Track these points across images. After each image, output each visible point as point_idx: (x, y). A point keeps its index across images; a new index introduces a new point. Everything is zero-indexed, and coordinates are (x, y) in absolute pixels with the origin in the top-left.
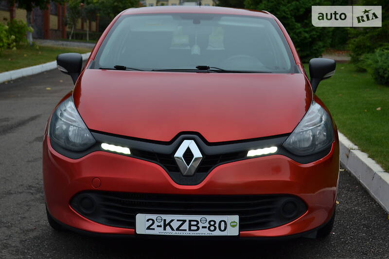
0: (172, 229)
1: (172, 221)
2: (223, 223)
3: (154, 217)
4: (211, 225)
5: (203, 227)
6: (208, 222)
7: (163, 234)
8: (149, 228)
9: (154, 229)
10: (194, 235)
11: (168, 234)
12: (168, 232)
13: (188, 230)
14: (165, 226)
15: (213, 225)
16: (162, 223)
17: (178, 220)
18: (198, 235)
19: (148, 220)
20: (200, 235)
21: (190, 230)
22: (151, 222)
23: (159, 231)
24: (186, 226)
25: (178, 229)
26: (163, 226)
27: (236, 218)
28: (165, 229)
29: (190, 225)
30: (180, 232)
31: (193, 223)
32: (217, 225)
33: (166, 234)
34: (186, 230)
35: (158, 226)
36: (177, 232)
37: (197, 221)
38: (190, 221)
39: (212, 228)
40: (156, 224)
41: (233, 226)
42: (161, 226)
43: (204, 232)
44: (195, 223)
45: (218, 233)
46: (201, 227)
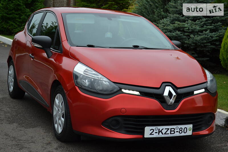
0: (162, 134)
1: (163, 129)
2: (185, 129)
3: (154, 128)
4: (180, 130)
5: (177, 132)
7: (158, 137)
8: (151, 134)
9: (153, 134)
10: (172, 136)
11: (160, 137)
17: (165, 129)
18: (174, 136)
19: (151, 130)
21: (171, 133)
22: (152, 130)
23: (155, 135)
25: (165, 134)
26: (158, 133)
27: (191, 126)
28: (159, 134)
29: (171, 131)
31: (172, 130)
32: (183, 130)
34: (169, 134)
35: (156, 133)
37: (174, 129)
38: (171, 129)
39: (181, 132)
40: (155, 131)
41: (190, 130)
42: (157, 133)
43: (177, 134)
44: (173, 130)
45: (183, 134)
46: (176, 132)
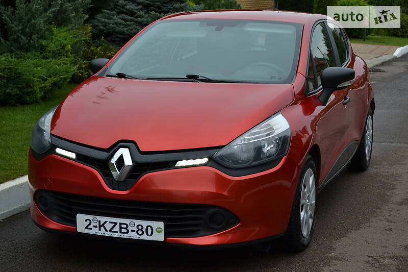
0: (106, 230)
1: (105, 222)
2: (149, 228)
3: (90, 217)
4: (139, 230)
5: (132, 231)
6: (136, 226)
7: (99, 234)
8: (87, 228)
9: (91, 229)
10: (124, 237)
11: (102, 235)
12: (102, 232)
13: (119, 232)
14: (100, 226)
15: (141, 230)
16: (97, 224)
17: (110, 222)
18: (128, 237)
19: (86, 220)
20: (130, 238)
21: (121, 232)
22: (88, 222)
23: (94, 231)
24: (117, 228)
25: (111, 231)
26: (98, 227)
27: (161, 225)
28: (100, 230)
29: (121, 228)
30: (112, 233)
31: (123, 226)
32: (144, 230)
33: (101, 234)
34: (117, 232)
35: (94, 226)
36: (110, 233)
37: (127, 225)
38: (121, 224)
39: (140, 232)
40: (93, 224)
41: (159, 232)
42: (96, 227)
43: (132, 235)
44: (125, 226)
45: (145, 237)
46: (130, 231)
